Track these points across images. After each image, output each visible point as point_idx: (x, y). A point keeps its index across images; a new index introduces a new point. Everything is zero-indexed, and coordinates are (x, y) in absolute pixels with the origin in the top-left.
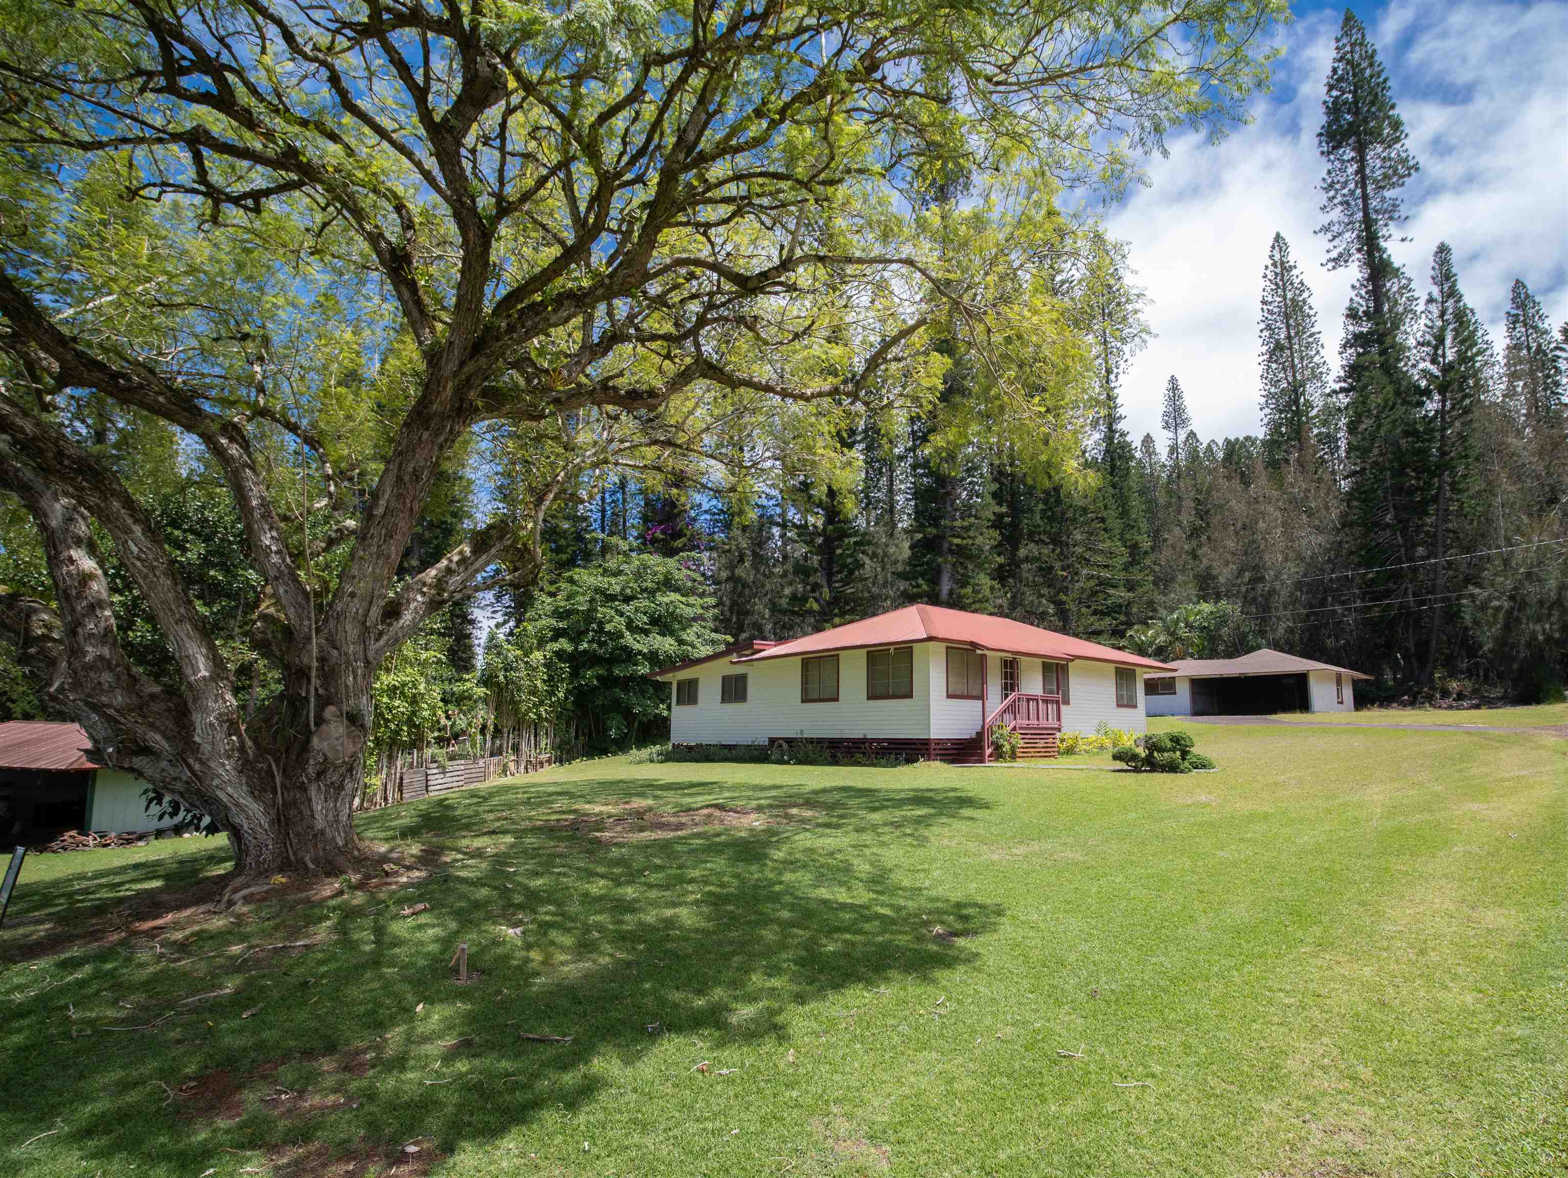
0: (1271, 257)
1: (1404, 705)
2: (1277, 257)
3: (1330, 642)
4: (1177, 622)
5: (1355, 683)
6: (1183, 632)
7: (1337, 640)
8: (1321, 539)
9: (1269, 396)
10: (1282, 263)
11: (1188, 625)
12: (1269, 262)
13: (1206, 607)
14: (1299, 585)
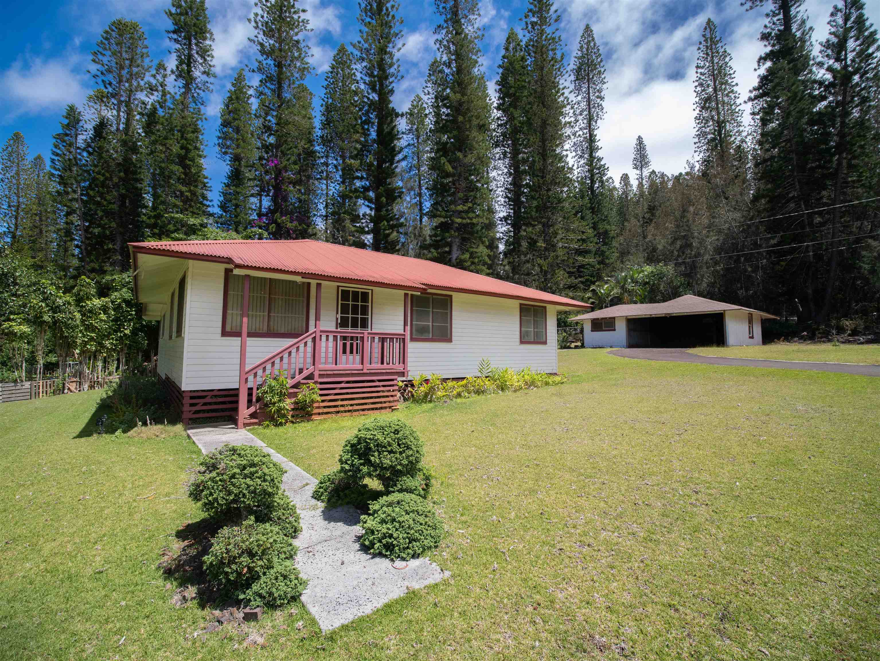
0: (704, 36)
1: (804, 339)
2: (708, 35)
3: (741, 293)
4: (625, 279)
5: (764, 322)
6: (630, 286)
7: (746, 291)
8: (738, 215)
9: (702, 134)
10: (711, 39)
11: (635, 281)
12: (702, 39)
13: (648, 269)
14: (718, 250)
